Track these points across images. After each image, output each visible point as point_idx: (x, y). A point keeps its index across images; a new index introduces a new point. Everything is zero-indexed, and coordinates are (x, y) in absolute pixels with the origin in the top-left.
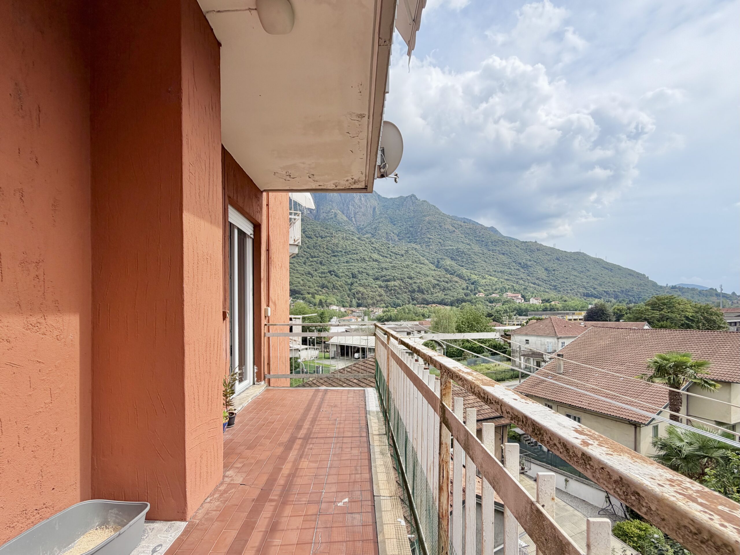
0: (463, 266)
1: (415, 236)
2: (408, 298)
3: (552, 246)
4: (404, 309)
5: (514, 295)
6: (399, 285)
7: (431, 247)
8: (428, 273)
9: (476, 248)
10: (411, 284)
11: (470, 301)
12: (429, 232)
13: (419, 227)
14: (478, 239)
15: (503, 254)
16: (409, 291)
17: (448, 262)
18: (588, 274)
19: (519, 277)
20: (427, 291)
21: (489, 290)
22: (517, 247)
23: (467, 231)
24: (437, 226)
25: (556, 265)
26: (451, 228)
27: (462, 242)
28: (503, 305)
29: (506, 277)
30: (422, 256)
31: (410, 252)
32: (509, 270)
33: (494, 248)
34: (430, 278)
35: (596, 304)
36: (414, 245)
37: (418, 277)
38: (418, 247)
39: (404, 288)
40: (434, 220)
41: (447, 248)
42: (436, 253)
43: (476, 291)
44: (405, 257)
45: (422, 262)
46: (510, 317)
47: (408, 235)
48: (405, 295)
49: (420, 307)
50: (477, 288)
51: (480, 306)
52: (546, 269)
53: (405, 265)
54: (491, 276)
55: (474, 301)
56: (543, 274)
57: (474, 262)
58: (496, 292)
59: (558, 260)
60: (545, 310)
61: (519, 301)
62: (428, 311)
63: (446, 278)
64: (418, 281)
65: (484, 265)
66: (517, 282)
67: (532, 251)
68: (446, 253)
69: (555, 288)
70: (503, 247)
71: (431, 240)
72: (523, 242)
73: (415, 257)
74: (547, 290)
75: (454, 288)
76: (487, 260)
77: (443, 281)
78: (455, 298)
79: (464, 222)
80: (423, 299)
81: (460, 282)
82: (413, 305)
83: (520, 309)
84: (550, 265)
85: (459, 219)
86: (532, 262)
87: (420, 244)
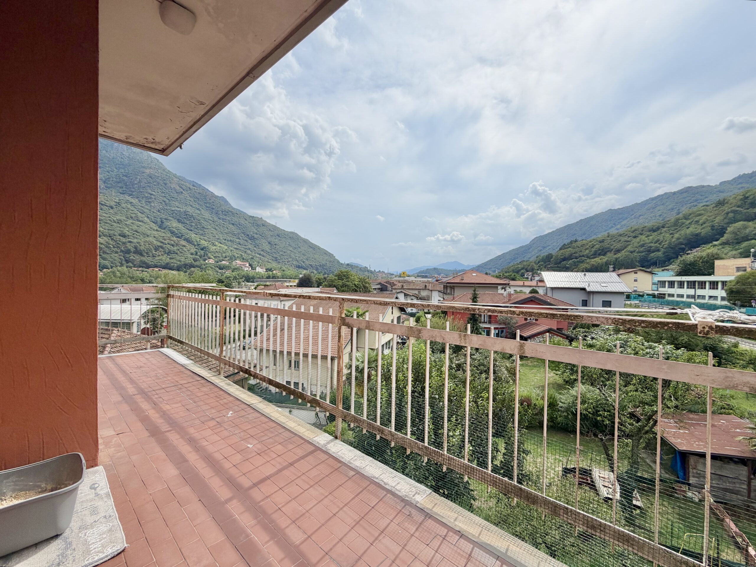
0: (191, 230)
1: (131, 188)
2: (120, 259)
3: (274, 224)
4: (114, 272)
5: (242, 263)
6: (107, 242)
7: (153, 205)
8: (149, 232)
9: (207, 215)
10: (124, 243)
11: (199, 267)
12: (150, 187)
13: (137, 178)
14: (208, 205)
15: (233, 224)
16: (122, 251)
17: (174, 224)
18: (299, 250)
19: (247, 247)
20: (147, 253)
21: (219, 257)
22: (246, 219)
23: (197, 195)
24: (161, 183)
25: (277, 240)
26: (178, 188)
27: (191, 206)
28: (233, 272)
29: (236, 247)
30: (140, 212)
31: (124, 205)
32: (238, 240)
33: (224, 217)
34: (151, 239)
35: (304, 275)
36: (129, 198)
37: (135, 235)
38: (135, 201)
39: (114, 247)
40: (156, 174)
41: (173, 209)
42: (159, 211)
43: (206, 257)
44: (115, 210)
45: (141, 219)
46: (239, 283)
47: (120, 185)
48: (116, 255)
49: (137, 270)
50: (207, 255)
51: (210, 272)
52: (269, 243)
53: (115, 219)
54: (221, 243)
55: (204, 267)
56: (267, 247)
57: (203, 228)
58: (226, 259)
59: (279, 236)
60: (268, 277)
61: (247, 269)
62: (148, 275)
63: (172, 240)
64: (135, 241)
65: (215, 232)
66: (245, 252)
67: (258, 226)
68: (173, 214)
69: (276, 260)
70: (233, 218)
71: (152, 196)
72: (251, 216)
73: (131, 212)
74: (270, 261)
75: (182, 253)
76: (217, 228)
77: (168, 244)
78: (183, 263)
79: (193, 186)
80: (141, 261)
81: (189, 246)
82: (127, 267)
83: (248, 276)
84: (273, 240)
85: (187, 180)
86: (258, 235)
87: (137, 198)
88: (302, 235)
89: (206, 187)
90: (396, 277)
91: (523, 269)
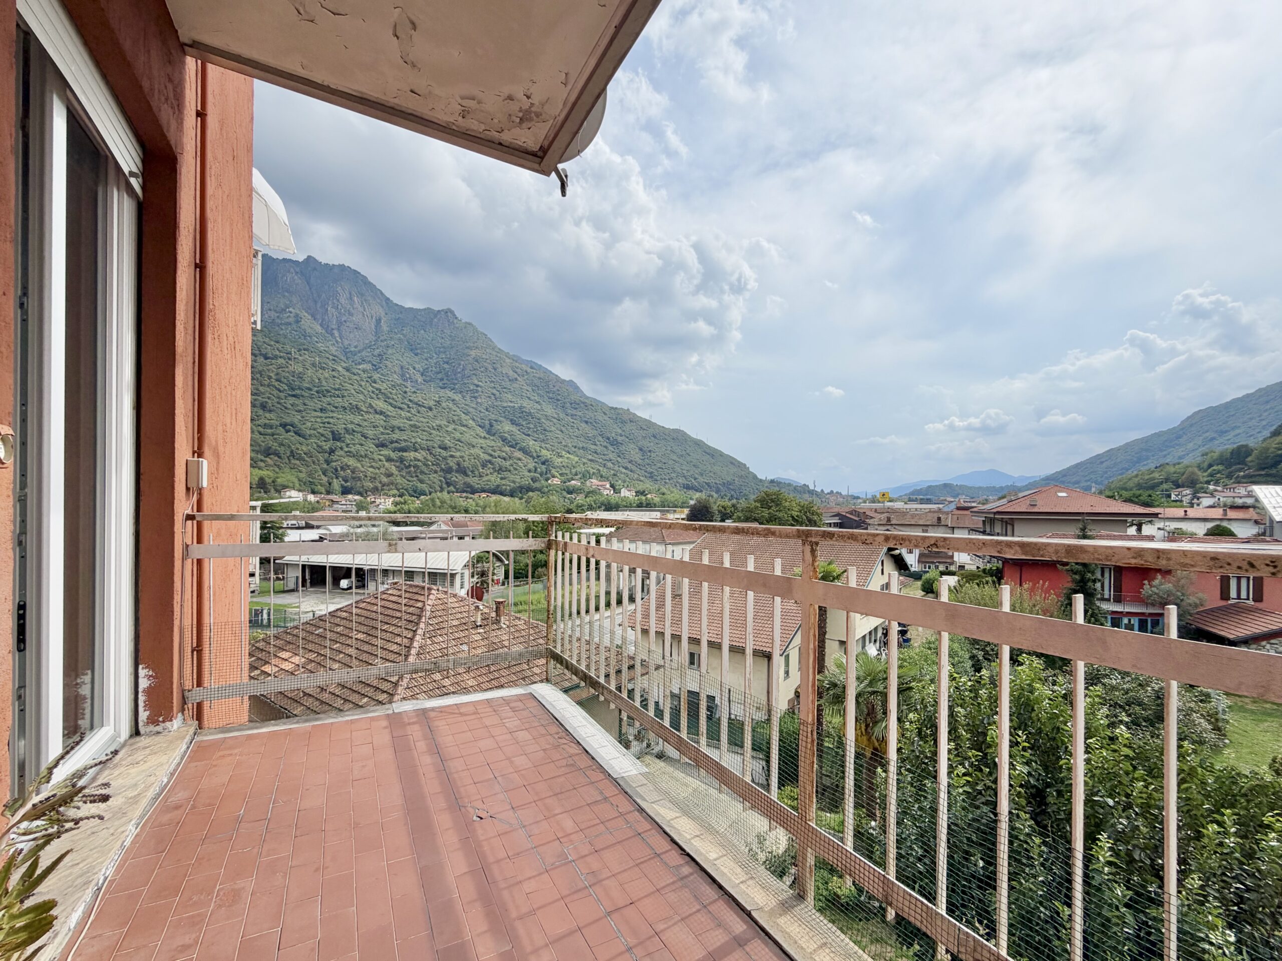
0: (528, 435)
1: (453, 379)
2: (440, 481)
3: (648, 418)
4: (433, 500)
5: (600, 483)
6: (425, 458)
7: (479, 400)
8: (474, 441)
9: (549, 410)
10: (445, 458)
11: (539, 490)
12: (476, 375)
13: (460, 364)
14: (551, 395)
15: (586, 422)
16: (442, 470)
18: (689, 459)
19: (607, 457)
20: (472, 472)
21: (566, 474)
22: (605, 414)
23: (536, 382)
24: (490, 368)
25: (652, 444)
26: (511, 373)
27: (529, 398)
28: (586, 497)
29: (590, 457)
30: (464, 413)
31: (444, 404)
32: (593, 447)
33: (574, 412)
34: (477, 451)
35: (699, 501)
36: (450, 394)
37: (458, 447)
38: (458, 397)
39: (433, 465)
40: (484, 356)
41: (505, 405)
42: (487, 410)
43: (549, 475)
44: (435, 411)
45: (465, 423)
47: (440, 376)
48: (435, 475)
49: (460, 497)
50: (550, 471)
51: (554, 498)
52: (641, 449)
53: (434, 425)
54: (569, 453)
55: (546, 490)
56: (637, 456)
57: (545, 430)
58: (577, 477)
59: (655, 437)
60: (640, 505)
61: (607, 491)
62: (474, 504)
63: (504, 452)
65: (560, 436)
66: (605, 466)
67: (623, 422)
68: (504, 412)
69: (651, 476)
70: (587, 412)
71: (479, 389)
72: (612, 408)
73: (453, 413)
74: (642, 478)
75: (516, 469)
76: (563, 429)
77: (499, 457)
78: (518, 485)
79: (532, 368)
80: (465, 483)
81: (526, 460)
82: (449, 493)
83: (609, 503)
84: (645, 444)
85: (523, 360)
86: (623, 438)
87: (461, 392)
88: (694, 433)
89: (549, 368)
90: (865, 502)
91: (1167, 480)
